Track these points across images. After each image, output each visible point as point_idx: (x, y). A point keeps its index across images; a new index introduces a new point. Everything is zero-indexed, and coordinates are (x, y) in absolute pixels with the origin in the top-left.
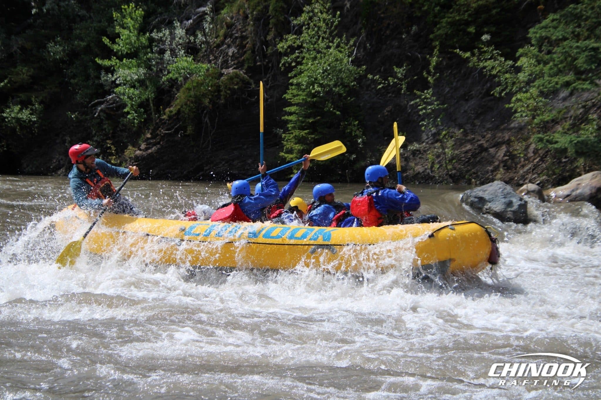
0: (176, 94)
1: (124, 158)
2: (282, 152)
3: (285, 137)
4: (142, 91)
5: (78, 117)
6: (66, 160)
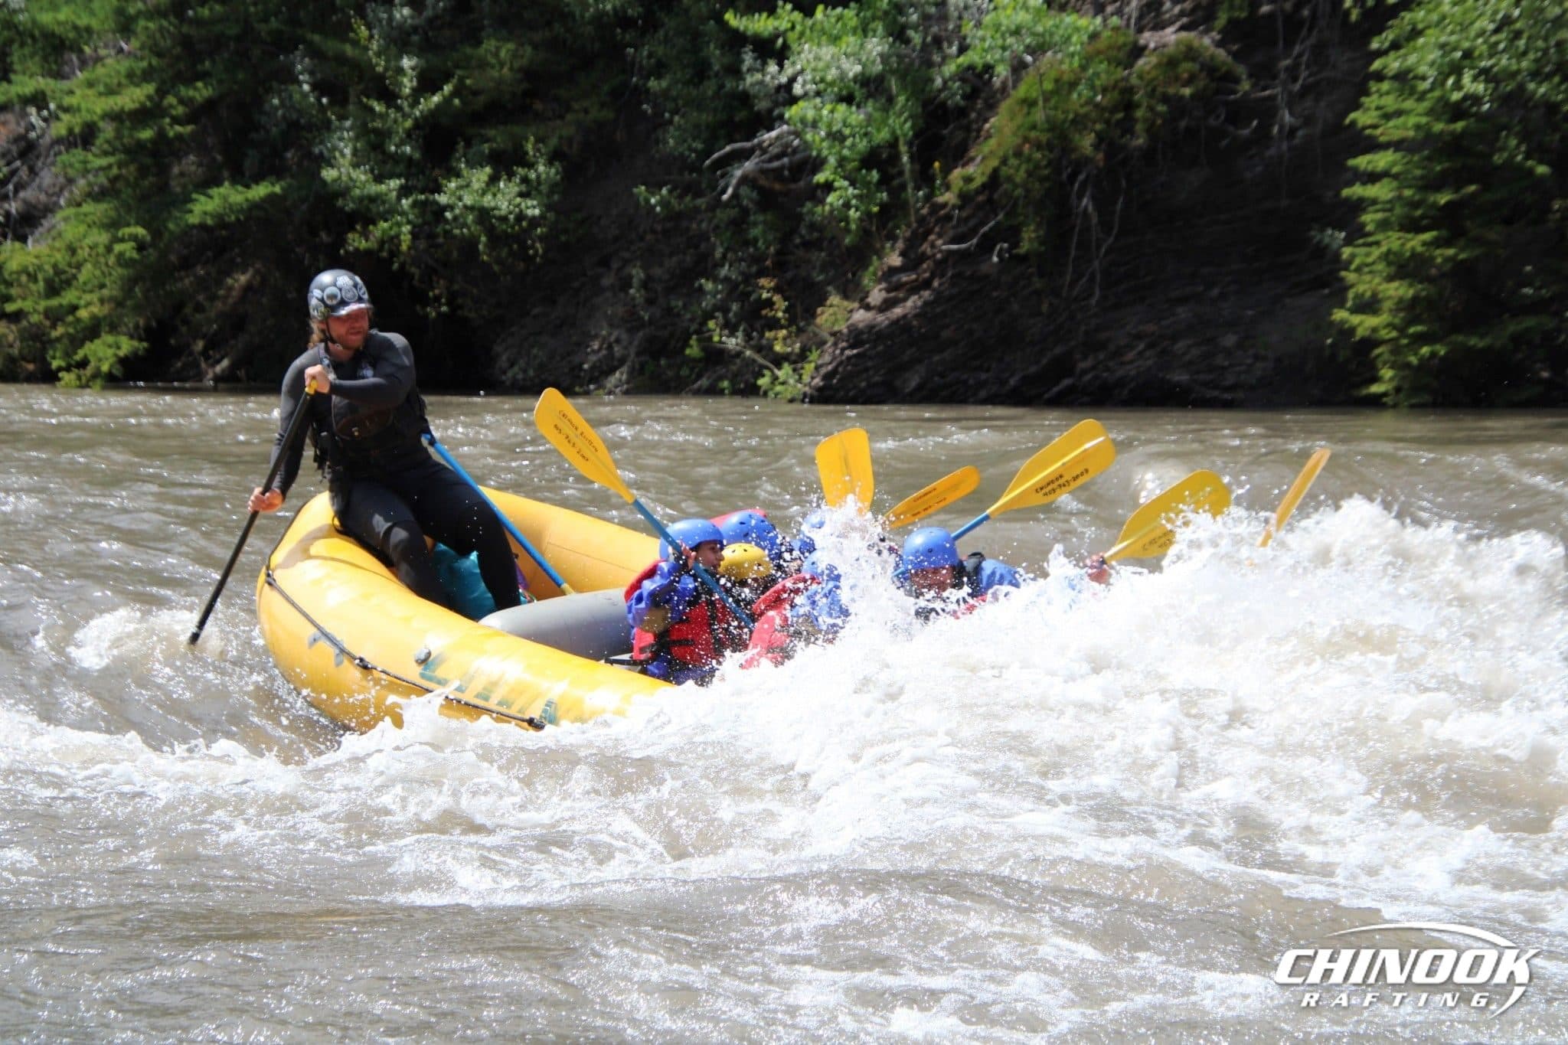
0: (986, 120)
1: (815, 335)
2: (1341, 305)
3: (1353, 256)
4: (877, 115)
5: (669, 202)
6: (630, 343)
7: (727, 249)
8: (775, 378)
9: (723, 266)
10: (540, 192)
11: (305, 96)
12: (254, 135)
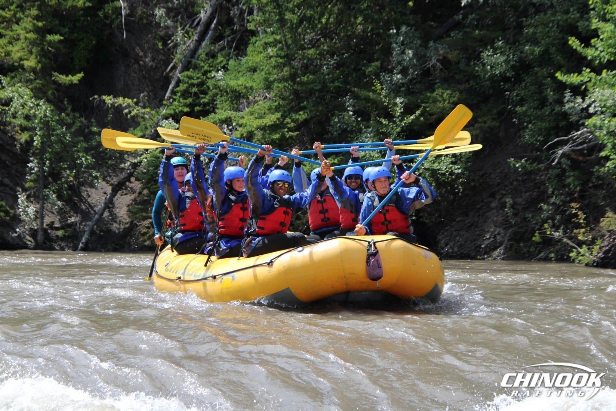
1: (600, 231)
5: (525, 166)
6: (505, 235)
7: (554, 189)
8: (579, 253)
9: (552, 197)
10: (462, 161)
11: (350, 117)
12: (325, 136)
